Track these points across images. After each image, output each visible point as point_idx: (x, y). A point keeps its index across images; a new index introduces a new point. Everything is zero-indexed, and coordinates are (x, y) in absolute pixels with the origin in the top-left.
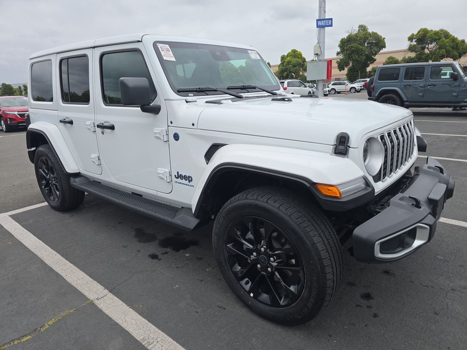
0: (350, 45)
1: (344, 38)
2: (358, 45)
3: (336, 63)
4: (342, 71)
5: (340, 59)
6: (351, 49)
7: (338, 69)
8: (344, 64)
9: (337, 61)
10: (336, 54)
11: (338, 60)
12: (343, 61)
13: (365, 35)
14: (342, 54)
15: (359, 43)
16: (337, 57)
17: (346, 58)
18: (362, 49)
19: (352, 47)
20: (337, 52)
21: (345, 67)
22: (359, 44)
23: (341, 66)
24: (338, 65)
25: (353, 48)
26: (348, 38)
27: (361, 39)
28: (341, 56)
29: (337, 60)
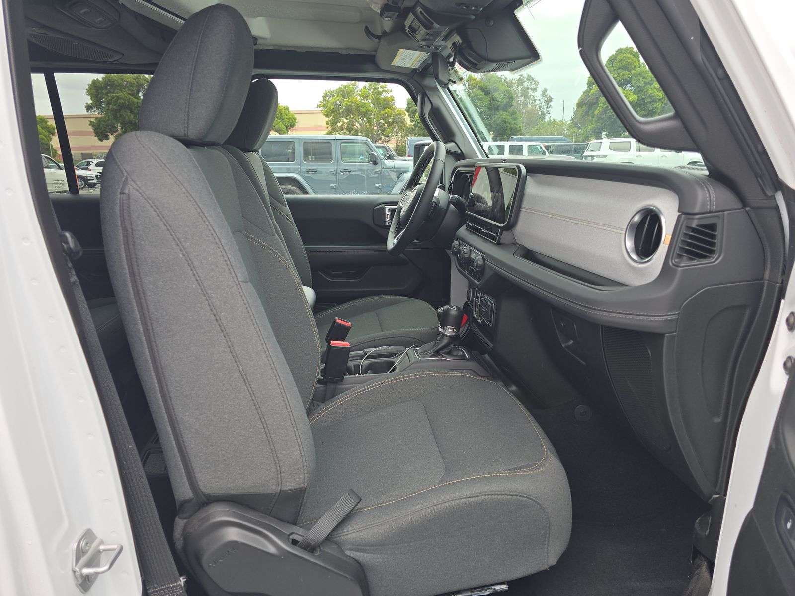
0: (113, 93)
1: (97, 80)
2: (130, 96)
3: (90, 125)
4: (105, 140)
5: (97, 118)
6: (117, 102)
7: (96, 136)
8: (106, 128)
9: (91, 121)
10: (86, 107)
11: (93, 120)
12: (102, 122)
13: (137, 80)
14: (98, 109)
15: (129, 92)
16: (88, 113)
17: (110, 117)
18: (137, 103)
19: (118, 98)
20: (85, 105)
21: (109, 134)
22: (129, 94)
23: (101, 131)
24: (93, 129)
25: (122, 101)
26: (107, 80)
27: (131, 86)
28: (96, 113)
29: (90, 119)
